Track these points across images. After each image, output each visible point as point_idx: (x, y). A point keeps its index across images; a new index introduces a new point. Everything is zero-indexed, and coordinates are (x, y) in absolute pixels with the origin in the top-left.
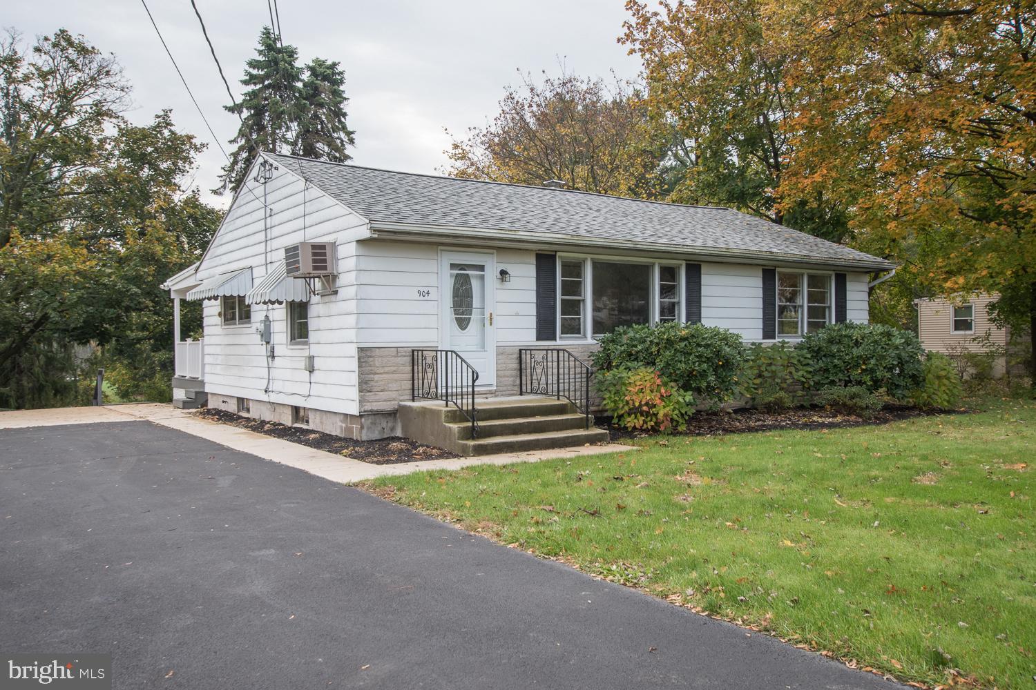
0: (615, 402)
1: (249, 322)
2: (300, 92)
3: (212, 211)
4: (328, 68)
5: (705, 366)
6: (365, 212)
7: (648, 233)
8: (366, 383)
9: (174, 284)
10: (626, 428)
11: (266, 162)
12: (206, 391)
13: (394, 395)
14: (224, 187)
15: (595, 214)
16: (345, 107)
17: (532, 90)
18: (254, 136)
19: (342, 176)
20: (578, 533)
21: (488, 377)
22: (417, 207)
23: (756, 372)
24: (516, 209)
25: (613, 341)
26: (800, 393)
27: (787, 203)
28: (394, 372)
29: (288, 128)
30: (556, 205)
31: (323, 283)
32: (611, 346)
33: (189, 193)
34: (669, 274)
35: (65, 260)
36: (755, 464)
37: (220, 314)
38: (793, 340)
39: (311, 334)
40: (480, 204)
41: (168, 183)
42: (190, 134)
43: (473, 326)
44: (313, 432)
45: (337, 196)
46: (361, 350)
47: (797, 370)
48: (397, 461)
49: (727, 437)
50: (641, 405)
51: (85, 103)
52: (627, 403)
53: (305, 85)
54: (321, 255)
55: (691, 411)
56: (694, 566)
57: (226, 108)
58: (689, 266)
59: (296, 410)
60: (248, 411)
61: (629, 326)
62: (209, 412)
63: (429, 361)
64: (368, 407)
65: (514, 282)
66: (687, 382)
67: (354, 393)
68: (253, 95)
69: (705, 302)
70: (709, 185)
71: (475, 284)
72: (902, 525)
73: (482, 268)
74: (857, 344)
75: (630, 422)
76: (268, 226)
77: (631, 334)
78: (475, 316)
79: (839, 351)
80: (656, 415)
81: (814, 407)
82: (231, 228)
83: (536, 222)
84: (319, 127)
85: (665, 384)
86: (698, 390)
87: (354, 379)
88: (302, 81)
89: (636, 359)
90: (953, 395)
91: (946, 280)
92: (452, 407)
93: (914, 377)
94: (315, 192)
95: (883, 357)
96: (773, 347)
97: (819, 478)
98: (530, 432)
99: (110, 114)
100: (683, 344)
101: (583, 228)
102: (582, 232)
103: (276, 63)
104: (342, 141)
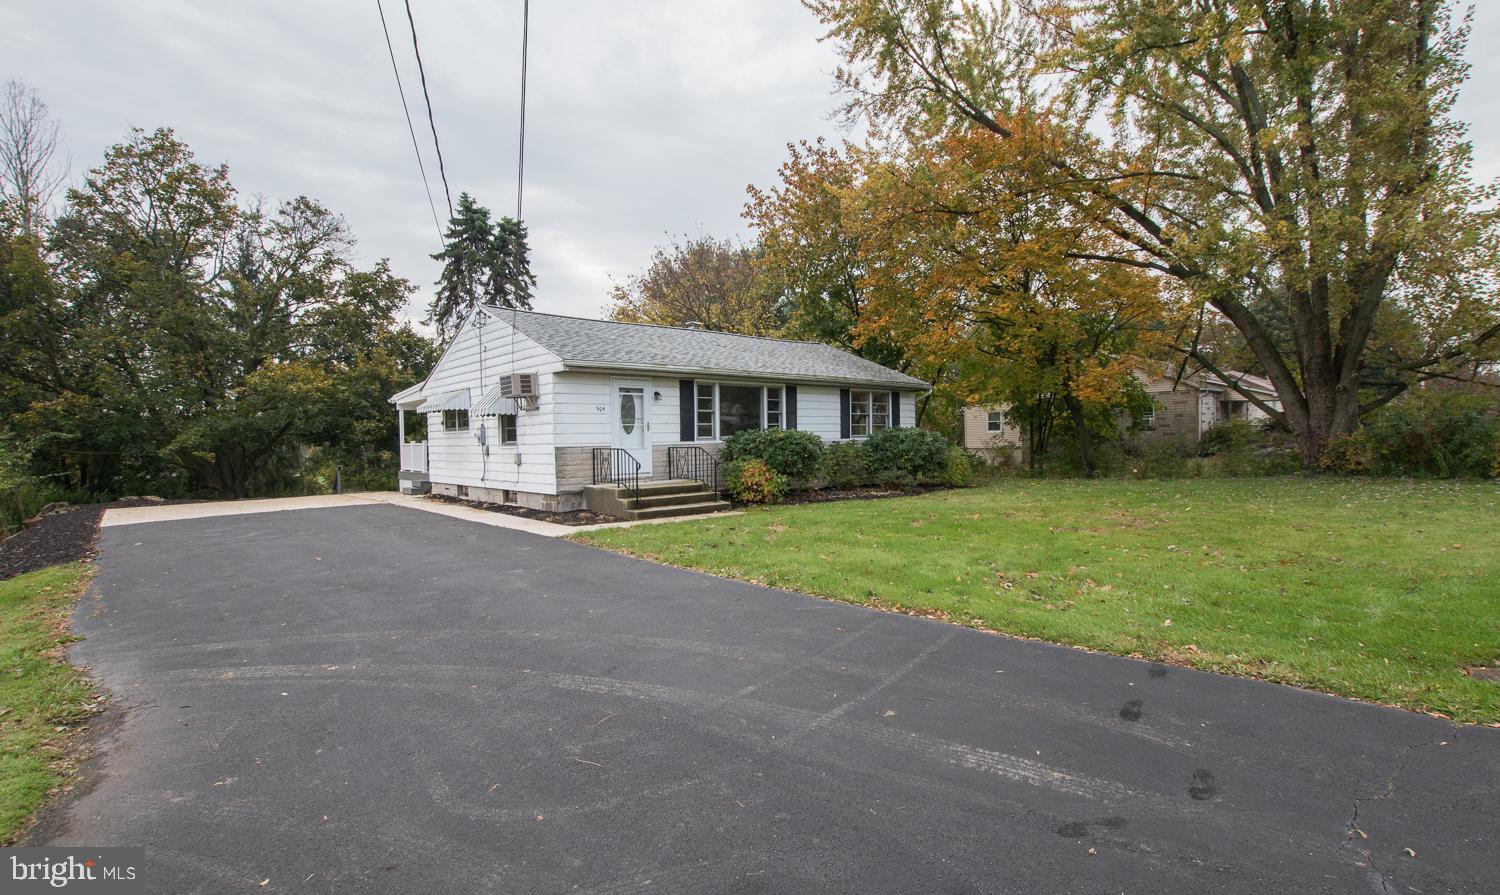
0: (735, 483)
1: (468, 429)
2: (492, 244)
3: (421, 340)
4: (514, 225)
5: (796, 458)
6: (559, 352)
7: (760, 364)
8: (561, 472)
9: (401, 399)
10: (742, 501)
11: (481, 311)
12: (431, 481)
13: (581, 480)
14: (430, 319)
15: (723, 349)
16: (528, 256)
17: (677, 248)
18: (455, 279)
19: (539, 323)
20: (704, 556)
21: (647, 468)
22: (595, 347)
23: (835, 461)
24: (665, 347)
25: (734, 441)
26: (865, 476)
27: (863, 340)
28: (581, 464)
29: (483, 273)
30: (694, 343)
31: (528, 402)
32: (732, 445)
33: (402, 325)
34: (774, 393)
35: (307, 380)
36: (819, 518)
37: (442, 423)
38: (861, 439)
39: (518, 438)
40: (639, 344)
41: (386, 317)
42: (405, 278)
43: (636, 432)
44: (521, 508)
45: (538, 340)
46: (557, 449)
47: (862, 460)
48: (586, 524)
49: (811, 505)
50: (752, 485)
51: (318, 253)
52: (743, 484)
53: (496, 238)
54: (527, 382)
55: (787, 489)
56: (766, 567)
57: (431, 256)
58: (788, 388)
59: (506, 493)
60: (467, 495)
61: (746, 430)
62: (435, 497)
63: (606, 456)
64: (562, 489)
65: (664, 400)
66: (784, 468)
67: (553, 479)
68: (454, 246)
69: (799, 413)
70: (810, 324)
71: (637, 402)
72: (888, 546)
73: (641, 391)
74: (902, 442)
75: (746, 496)
76: (483, 358)
77: (747, 436)
78: (637, 424)
79: (891, 446)
80: (762, 491)
81: (875, 486)
82: (452, 358)
83: (680, 357)
84: (507, 271)
85: (768, 470)
86: (791, 474)
87: (553, 469)
88: (494, 235)
89: (749, 454)
90: (965, 476)
91: (968, 396)
92: (622, 488)
93: (939, 463)
94: (521, 336)
95: (919, 450)
96: (847, 444)
97: (853, 526)
98: (677, 504)
99: (339, 262)
100: (780, 443)
101: (713, 361)
102: (712, 365)
103: (473, 221)
104: (526, 284)
